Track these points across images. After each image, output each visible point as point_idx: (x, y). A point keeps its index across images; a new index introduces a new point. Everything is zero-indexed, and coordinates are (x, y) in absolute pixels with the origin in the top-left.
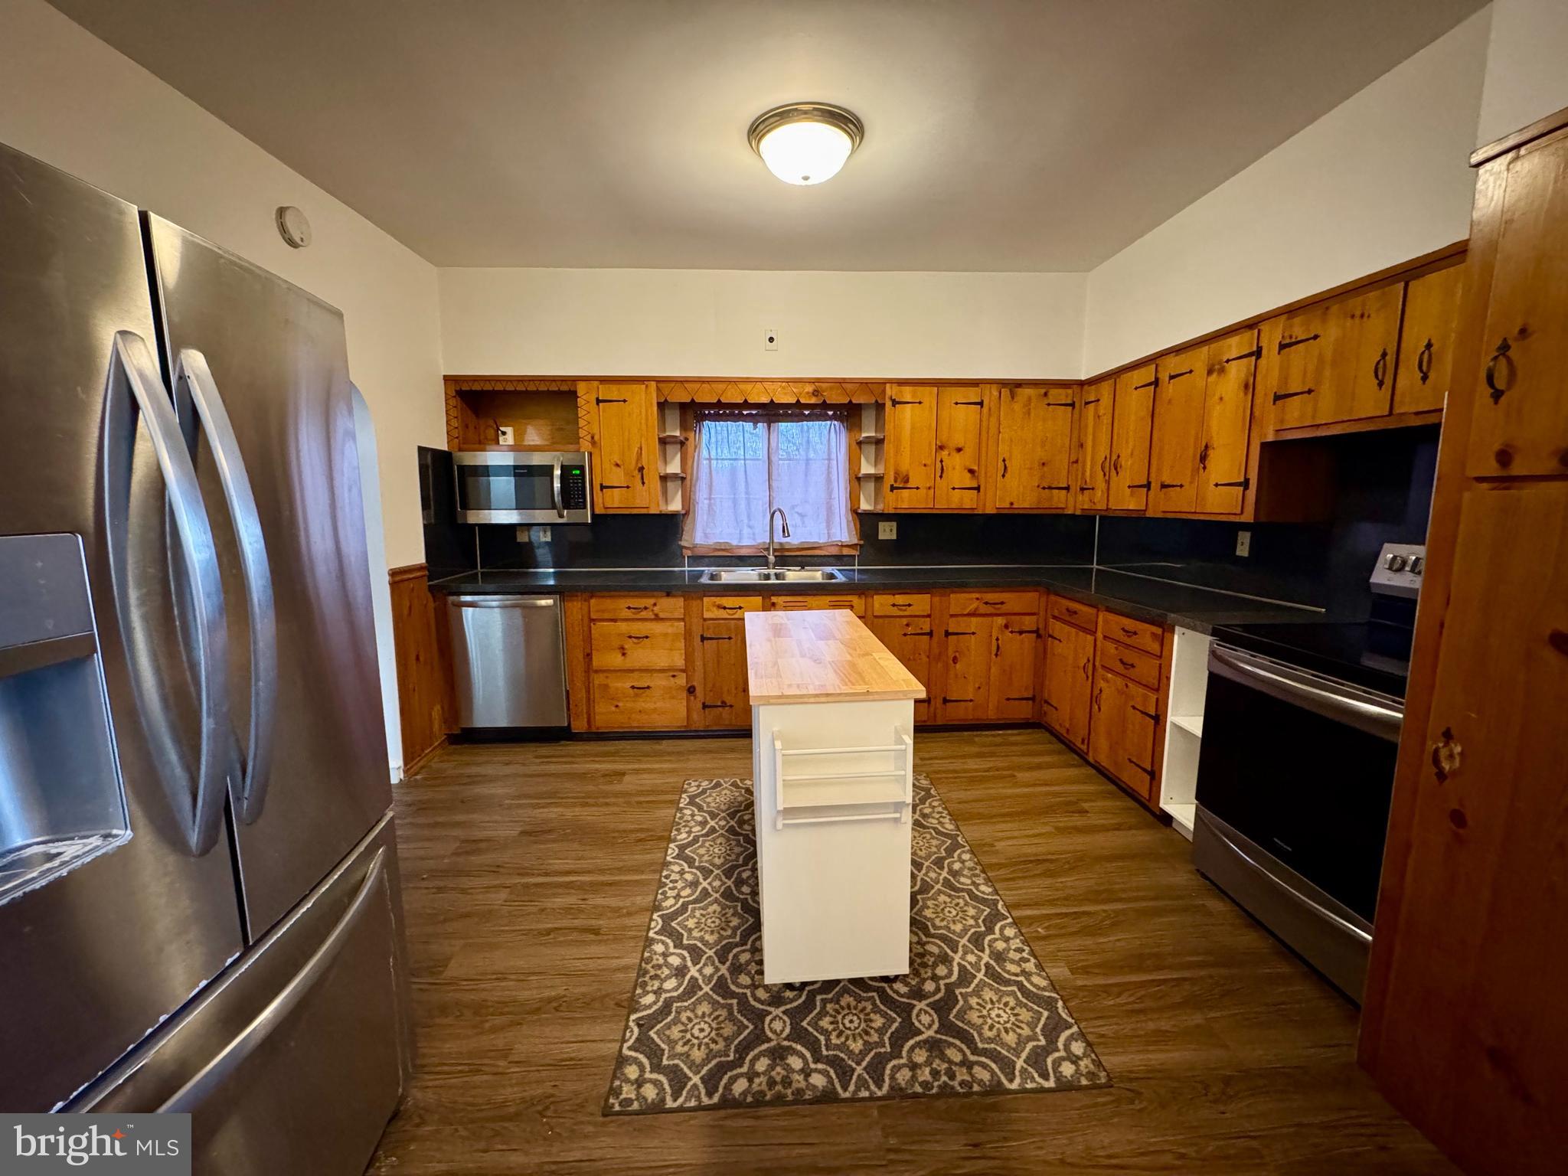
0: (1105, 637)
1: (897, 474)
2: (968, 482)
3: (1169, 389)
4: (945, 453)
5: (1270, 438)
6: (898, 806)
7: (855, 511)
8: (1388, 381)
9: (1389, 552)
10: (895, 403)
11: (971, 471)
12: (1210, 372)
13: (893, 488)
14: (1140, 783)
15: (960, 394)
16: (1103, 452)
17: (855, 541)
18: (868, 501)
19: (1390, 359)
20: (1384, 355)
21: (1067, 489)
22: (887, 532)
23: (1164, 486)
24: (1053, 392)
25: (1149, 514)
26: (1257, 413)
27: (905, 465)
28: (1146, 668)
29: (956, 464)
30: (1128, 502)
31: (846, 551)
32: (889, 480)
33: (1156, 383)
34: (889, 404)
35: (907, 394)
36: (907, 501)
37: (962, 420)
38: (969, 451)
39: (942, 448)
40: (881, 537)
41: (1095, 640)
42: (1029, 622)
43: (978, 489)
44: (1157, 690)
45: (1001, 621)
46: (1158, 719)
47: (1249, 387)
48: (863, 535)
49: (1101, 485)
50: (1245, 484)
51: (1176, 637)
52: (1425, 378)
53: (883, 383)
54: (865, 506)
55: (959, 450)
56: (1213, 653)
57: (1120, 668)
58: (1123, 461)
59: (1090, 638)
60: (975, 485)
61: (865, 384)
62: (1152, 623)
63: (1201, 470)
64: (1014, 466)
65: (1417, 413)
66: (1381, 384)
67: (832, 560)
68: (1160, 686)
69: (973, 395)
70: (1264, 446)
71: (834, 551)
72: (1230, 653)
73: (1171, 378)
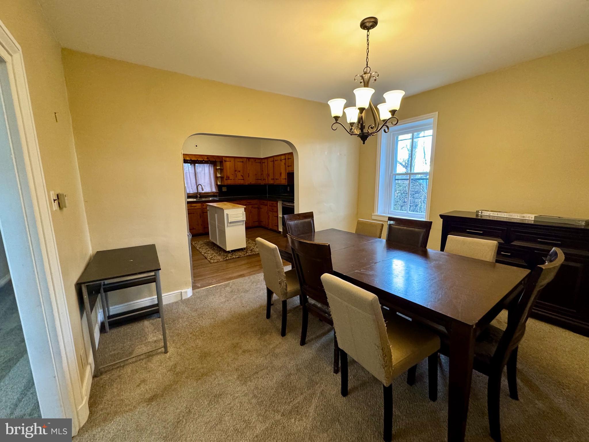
0: (269, 206)
1: (227, 177)
2: (242, 178)
3: (276, 163)
4: (236, 172)
6: (243, 221)
7: (217, 185)
10: (225, 161)
11: (242, 176)
12: (280, 161)
13: (226, 180)
14: (275, 228)
15: (239, 160)
16: (266, 172)
17: (218, 191)
18: (219, 182)
21: (261, 179)
22: (224, 189)
23: (276, 180)
24: (257, 160)
25: (274, 184)
26: (286, 168)
27: (228, 174)
28: (275, 210)
29: (239, 175)
30: (271, 182)
31: (215, 194)
32: (225, 178)
33: (273, 161)
34: (224, 161)
35: (228, 159)
36: (229, 182)
37: (239, 165)
38: (241, 172)
39: (235, 171)
40: (223, 190)
42: (256, 206)
43: (244, 179)
45: (251, 206)
46: (277, 217)
47: (285, 164)
48: (219, 190)
49: (267, 179)
50: (286, 179)
51: (278, 203)
53: (223, 157)
54: (219, 183)
55: (239, 171)
56: (282, 203)
57: (272, 210)
58: (270, 174)
59: (267, 207)
60: (243, 179)
61: (218, 157)
62: (275, 201)
63: (280, 176)
64: (251, 175)
67: (212, 196)
68: (277, 212)
69: (241, 160)
70: (287, 173)
71: (212, 194)
72: (285, 203)
73: (276, 161)
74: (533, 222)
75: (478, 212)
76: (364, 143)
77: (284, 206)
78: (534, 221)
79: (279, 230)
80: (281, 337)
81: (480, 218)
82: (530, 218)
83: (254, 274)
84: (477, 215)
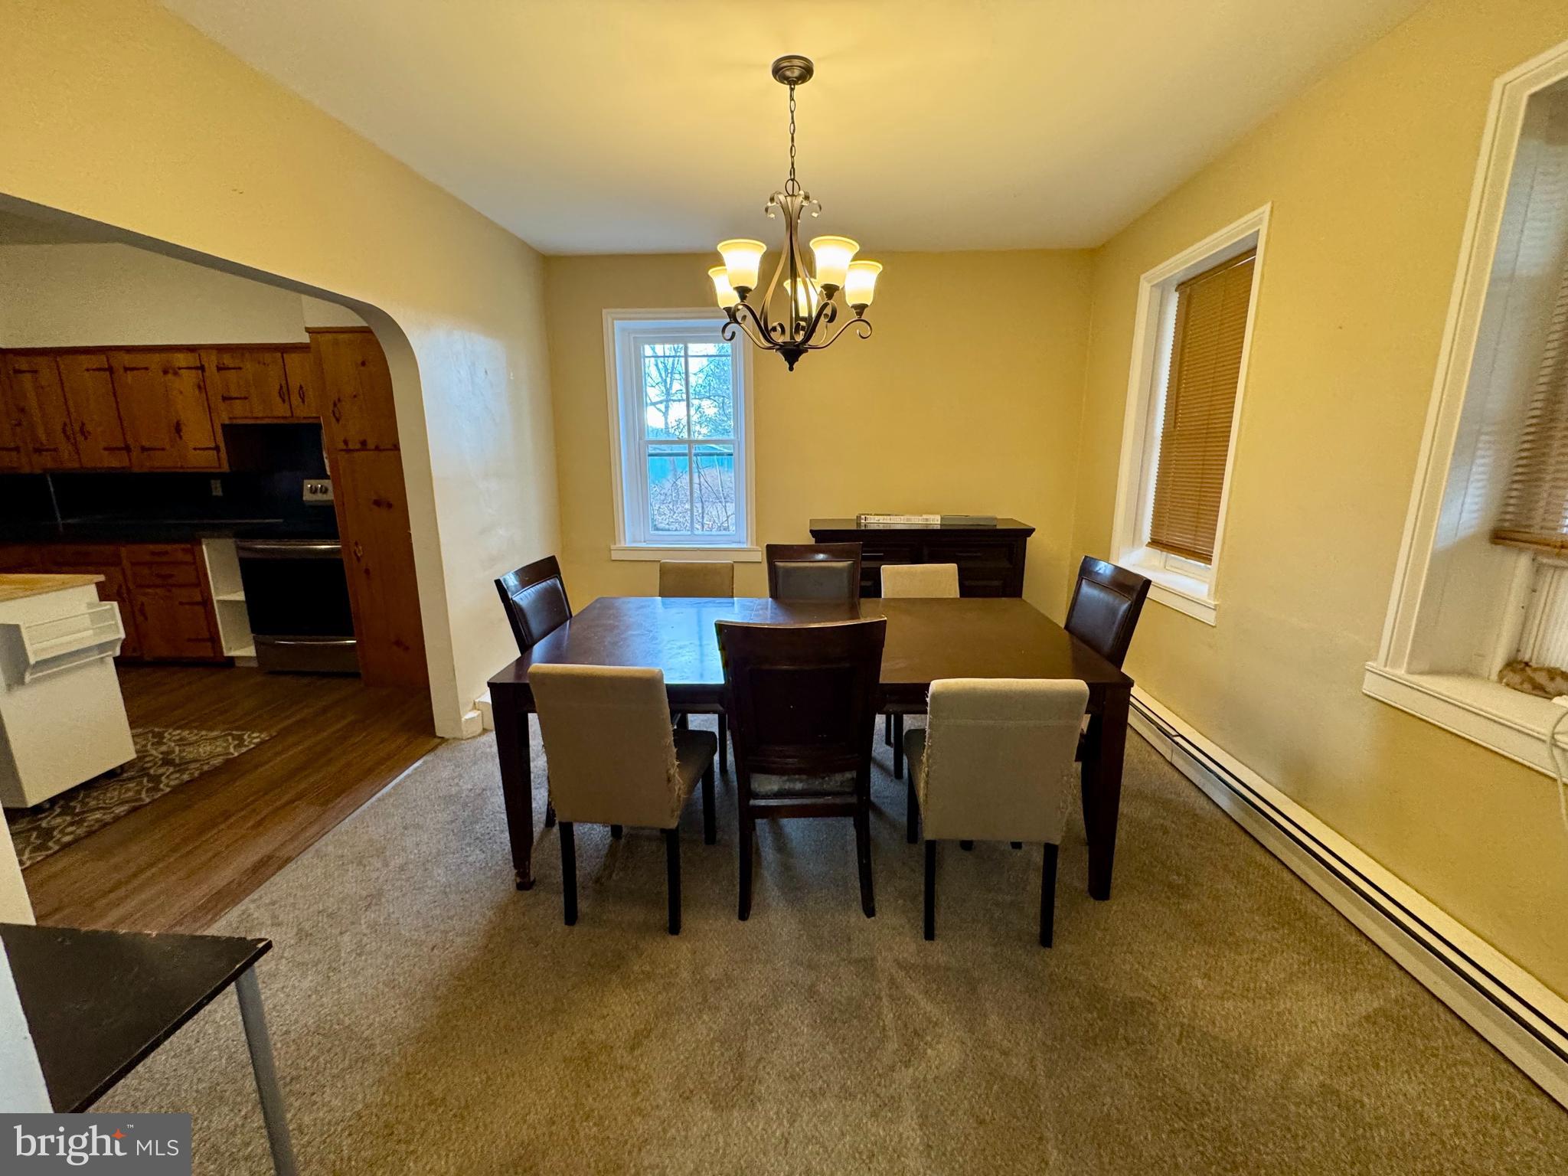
0: (133, 564)
3: (125, 378)
5: (227, 422)
6: (104, 646)
8: (286, 398)
9: (308, 485)
16: (58, 418)
19: (285, 389)
20: (281, 387)
23: (144, 449)
25: (136, 470)
26: (212, 406)
33: (111, 370)
41: (123, 570)
44: (198, 585)
46: (207, 602)
47: (201, 387)
50: (217, 448)
51: (204, 547)
52: (303, 402)
56: (239, 548)
58: (88, 428)
62: (179, 543)
63: (178, 439)
65: (304, 418)
66: (284, 401)
68: (200, 582)
70: (224, 426)
72: (247, 544)
73: (126, 369)
74: (939, 527)
75: (859, 518)
76: (791, 369)
77: (246, 555)
78: (941, 525)
79: (227, 653)
80: (676, 937)
81: (863, 528)
82: (935, 521)
83: (320, 835)
84: (859, 524)
